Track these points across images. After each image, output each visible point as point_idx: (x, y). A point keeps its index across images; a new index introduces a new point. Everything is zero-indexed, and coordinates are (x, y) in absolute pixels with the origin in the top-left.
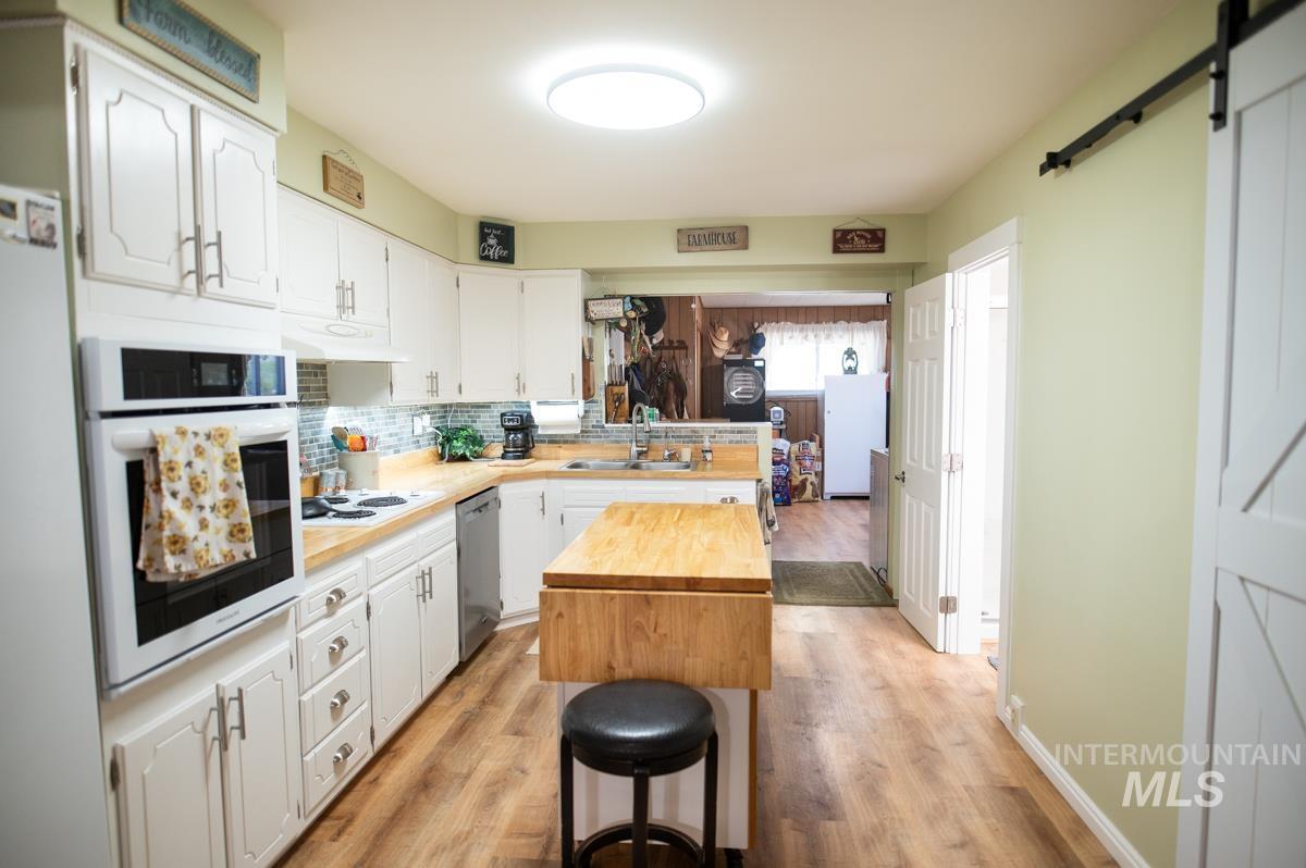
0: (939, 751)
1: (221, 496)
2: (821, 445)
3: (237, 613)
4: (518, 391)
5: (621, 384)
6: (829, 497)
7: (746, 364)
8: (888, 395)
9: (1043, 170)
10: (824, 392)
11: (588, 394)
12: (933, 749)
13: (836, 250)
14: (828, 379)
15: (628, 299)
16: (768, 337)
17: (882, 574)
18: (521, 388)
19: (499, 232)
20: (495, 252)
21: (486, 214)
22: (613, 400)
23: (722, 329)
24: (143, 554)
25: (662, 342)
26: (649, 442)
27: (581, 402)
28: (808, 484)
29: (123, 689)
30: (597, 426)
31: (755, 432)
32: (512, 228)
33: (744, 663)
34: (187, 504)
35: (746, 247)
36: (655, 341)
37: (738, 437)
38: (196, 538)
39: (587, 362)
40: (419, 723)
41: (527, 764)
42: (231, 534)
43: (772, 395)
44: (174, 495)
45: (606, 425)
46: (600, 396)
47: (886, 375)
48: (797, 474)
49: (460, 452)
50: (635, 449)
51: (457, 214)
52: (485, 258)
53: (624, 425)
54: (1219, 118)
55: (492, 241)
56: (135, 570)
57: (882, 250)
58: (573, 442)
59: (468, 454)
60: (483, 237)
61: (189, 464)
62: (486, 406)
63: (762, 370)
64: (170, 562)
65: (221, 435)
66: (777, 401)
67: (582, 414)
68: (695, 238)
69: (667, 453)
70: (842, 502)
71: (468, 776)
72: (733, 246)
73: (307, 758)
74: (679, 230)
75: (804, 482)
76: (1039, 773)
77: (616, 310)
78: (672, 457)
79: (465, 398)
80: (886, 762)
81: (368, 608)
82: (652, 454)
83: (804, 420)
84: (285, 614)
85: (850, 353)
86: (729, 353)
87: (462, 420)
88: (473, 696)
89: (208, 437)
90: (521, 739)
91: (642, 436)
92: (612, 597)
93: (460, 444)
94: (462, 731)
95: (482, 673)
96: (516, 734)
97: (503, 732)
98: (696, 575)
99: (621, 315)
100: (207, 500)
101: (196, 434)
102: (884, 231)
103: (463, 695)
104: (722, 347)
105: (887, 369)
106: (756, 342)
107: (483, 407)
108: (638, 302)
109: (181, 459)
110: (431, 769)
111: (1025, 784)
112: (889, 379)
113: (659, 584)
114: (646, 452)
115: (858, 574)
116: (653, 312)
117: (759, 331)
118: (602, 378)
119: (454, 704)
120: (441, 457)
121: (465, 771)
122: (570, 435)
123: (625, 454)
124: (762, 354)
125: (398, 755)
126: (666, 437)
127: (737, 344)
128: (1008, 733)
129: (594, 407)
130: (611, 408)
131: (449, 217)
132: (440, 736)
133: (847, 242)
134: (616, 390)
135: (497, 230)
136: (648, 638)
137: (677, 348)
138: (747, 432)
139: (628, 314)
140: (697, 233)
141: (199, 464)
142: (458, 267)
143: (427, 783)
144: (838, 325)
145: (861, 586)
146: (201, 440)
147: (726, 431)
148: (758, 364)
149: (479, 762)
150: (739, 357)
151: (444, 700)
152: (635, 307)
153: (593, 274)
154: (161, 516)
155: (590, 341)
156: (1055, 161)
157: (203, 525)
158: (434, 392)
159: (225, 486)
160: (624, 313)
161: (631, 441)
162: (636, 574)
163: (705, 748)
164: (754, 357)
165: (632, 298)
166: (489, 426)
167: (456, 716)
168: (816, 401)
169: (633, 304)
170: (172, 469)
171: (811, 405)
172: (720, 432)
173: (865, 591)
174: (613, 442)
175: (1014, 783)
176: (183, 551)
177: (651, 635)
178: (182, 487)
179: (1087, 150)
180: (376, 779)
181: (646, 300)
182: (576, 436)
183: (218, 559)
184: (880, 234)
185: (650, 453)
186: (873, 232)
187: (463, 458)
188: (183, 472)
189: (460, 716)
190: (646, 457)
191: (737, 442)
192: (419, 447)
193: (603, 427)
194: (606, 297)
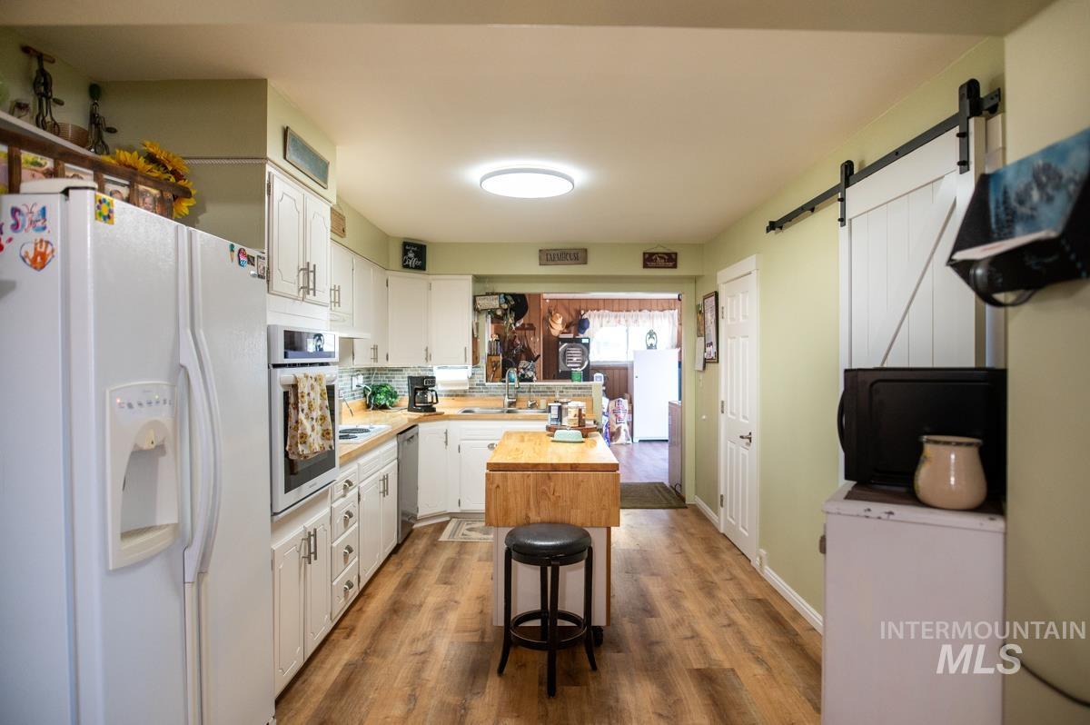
0: (716, 584)
1: (320, 413)
2: (631, 402)
3: (315, 484)
4: (426, 359)
5: (498, 355)
6: (637, 441)
7: (575, 341)
8: (680, 364)
9: (768, 230)
10: (633, 362)
11: (475, 361)
12: (712, 583)
13: (645, 266)
14: (635, 353)
15: (502, 296)
16: (591, 321)
17: (678, 489)
18: (428, 357)
19: (415, 249)
20: (413, 262)
21: (406, 236)
22: (492, 366)
23: (558, 315)
24: (288, 443)
25: (523, 325)
26: (516, 395)
27: (470, 367)
28: (622, 431)
29: (280, 516)
30: (479, 385)
31: (591, 388)
32: (425, 246)
33: (604, 512)
34: (307, 416)
35: (585, 263)
36: (518, 325)
37: (579, 392)
38: (310, 436)
39: (475, 340)
40: (377, 580)
41: (457, 598)
42: (323, 435)
43: (594, 364)
44: (303, 411)
45: (487, 384)
46: (483, 363)
47: (678, 350)
48: (614, 424)
49: (383, 403)
50: (507, 400)
51: (388, 236)
52: (406, 266)
53: (499, 383)
54: (842, 220)
55: (411, 255)
56: (285, 450)
57: (675, 266)
58: (463, 396)
59: (388, 404)
60: (405, 252)
62: (399, 370)
63: (587, 345)
64: (300, 447)
66: (599, 369)
67: (470, 375)
68: (550, 256)
69: (530, 403)
70: (647, 444)
71: (421, 606)
72: (576, 262)
73: (334, 583)
74: (540, 251)
75: (619, 429)
76: (776, 592)
77: (494, 303)
78: (532, 406)
79: (390, 364)
80: (684, 589)
81: (359, 496)
82: (519, 404)
83: (619, 384)
84: (327, 491)
85: (651, 334)
86: (563, 333)
87: (382, 380)
88: (409, 566)
89: (315, 379)
90: (449, 587)
91: (512, 392)
92: (529, 476)
93: (382, 397)
94: (407, 583)
95: (411, 552)
96: (445, 584)
97: (436, 583)
98: (576, 462)
99: (498, 306)
100: (314, 415)
101: (311, 378)
102: (676, 254)
103: (402, 564)
104: (557, 327)
105: (679, 345)
106: (581, 325)
107: (397, 370)
108: (510, 298)
109: (306, 392)
110: (395, 603)
111: (768, 598)
112: (681, 351)
113: (555, 468)
114: (515, 403)
115: (661, 489)
116: (519, 304)
117: (585, 316)
118: (484, 350)
119: (398, 569)
120: (368, 407)
121: (418, 603)
122: (460, 391)
123: (501, 404)
124: (587, 333)
125: (370, 596)
126: (529, 392)
127: (568, 326)
128: (758, 573)
129: (478, 371)
130: (490, 371)
131: (384, 238)
132: (394, 587)
133: (652, 260)
134: (494, 359)
135: (415, 247)
136: (549, 499)
137: (527, 329)
138: (585, 388)
139: (503, 306)
140: (552, 253)
141: (312, 395)
142: (388, 272)
143: (396, 610)
144: (642, 313)
145: (664, 496)
146: (313, 381)
147: (570, 388)
148: (584, 341)
149: (425, 598)
150: (571, 336)
151: (390, 568)
152: (507, 302)
153: (478, 279)
154: (297, 422)
155: (477, 324)
156: (773, 226)
157: (313, 428)
158: (376, 359)
159: (321, 409)
160: (500, 305)
161: (505, 395)
162: (541, 462)
163: (586, 554)
164: (581, 336)
165: (505, 294)
166: (401, 385)
167: (402, 575)
168: (626, 369)
169: (506, 299)
170: (303, 397)
171: (622, 372)
172: (567, 388)
173: (666, 499)
174: (491, 395)
175: (760, 597)
176: (305, 443)
177: (552, 497)
178: (306, 407)
179: (788, 223)
180: (361, 609)
181: (514, 296)
182: (465, 391)
183: (318, 449)
184: (674, 256)
185: (517, 404)
186: (669, 255)
187: (384, 407)
188: (306, 398)
189: (404, 576)
190: (515, 406)
191: (579, 395)
192: (354, 399)
193: (484, 385)
194: (487, 294)
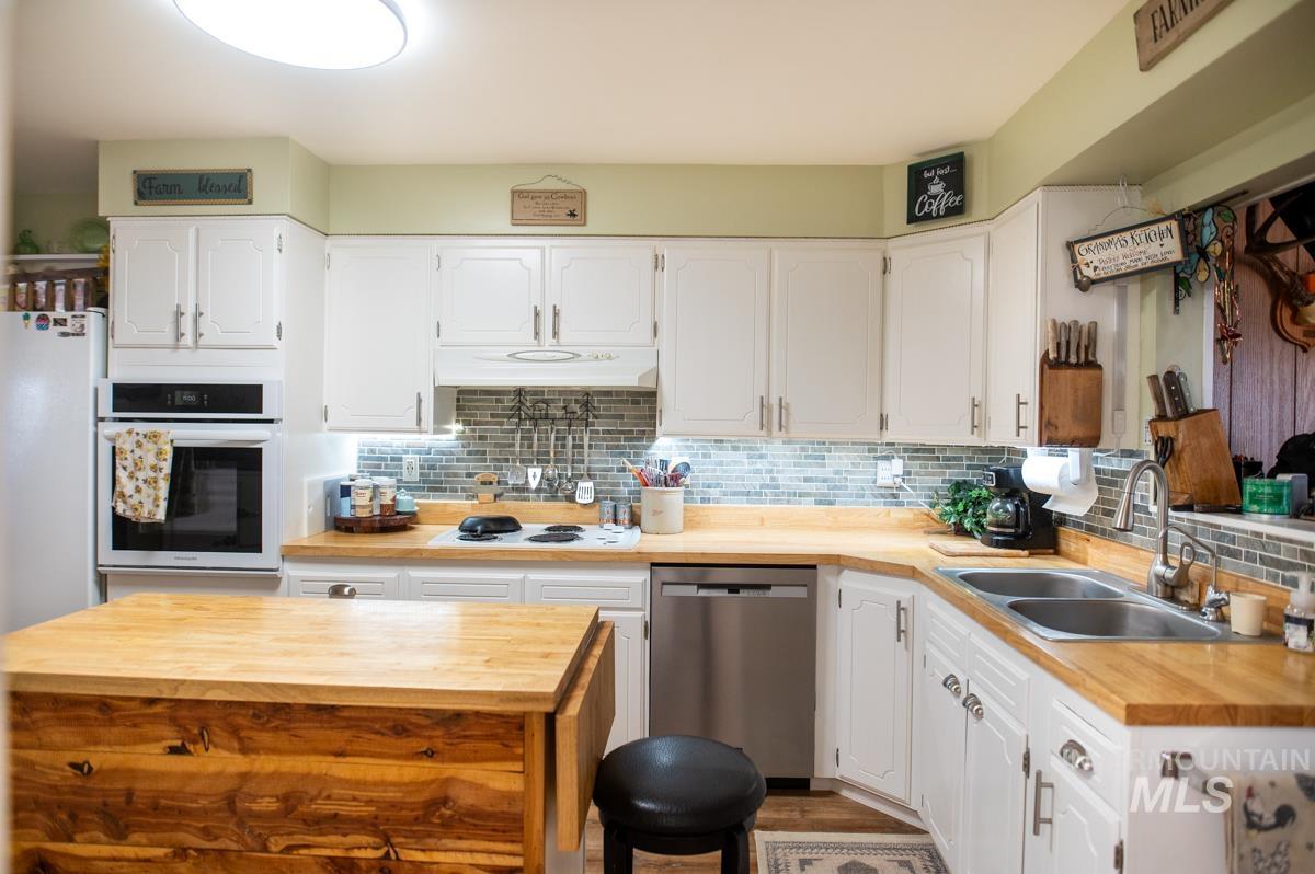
18: (984, 424)
19: (947, 170)
20: (941, 203)
32: (962, 156)
38: (131, 496)
44: (125, 468)
51: (881, 167)
52: (922, 218)
55: (936, 189)
56: (112, 506)
61: (132, 451)
65: (155, 436)
89: (145, 436)
100: (141, 475)
101: (138, 434)
109: (128, 448)
135: (943, 167)
142: (889, 243)
146: (141, 438)
157: (138, 490)
178: (129, 463)
